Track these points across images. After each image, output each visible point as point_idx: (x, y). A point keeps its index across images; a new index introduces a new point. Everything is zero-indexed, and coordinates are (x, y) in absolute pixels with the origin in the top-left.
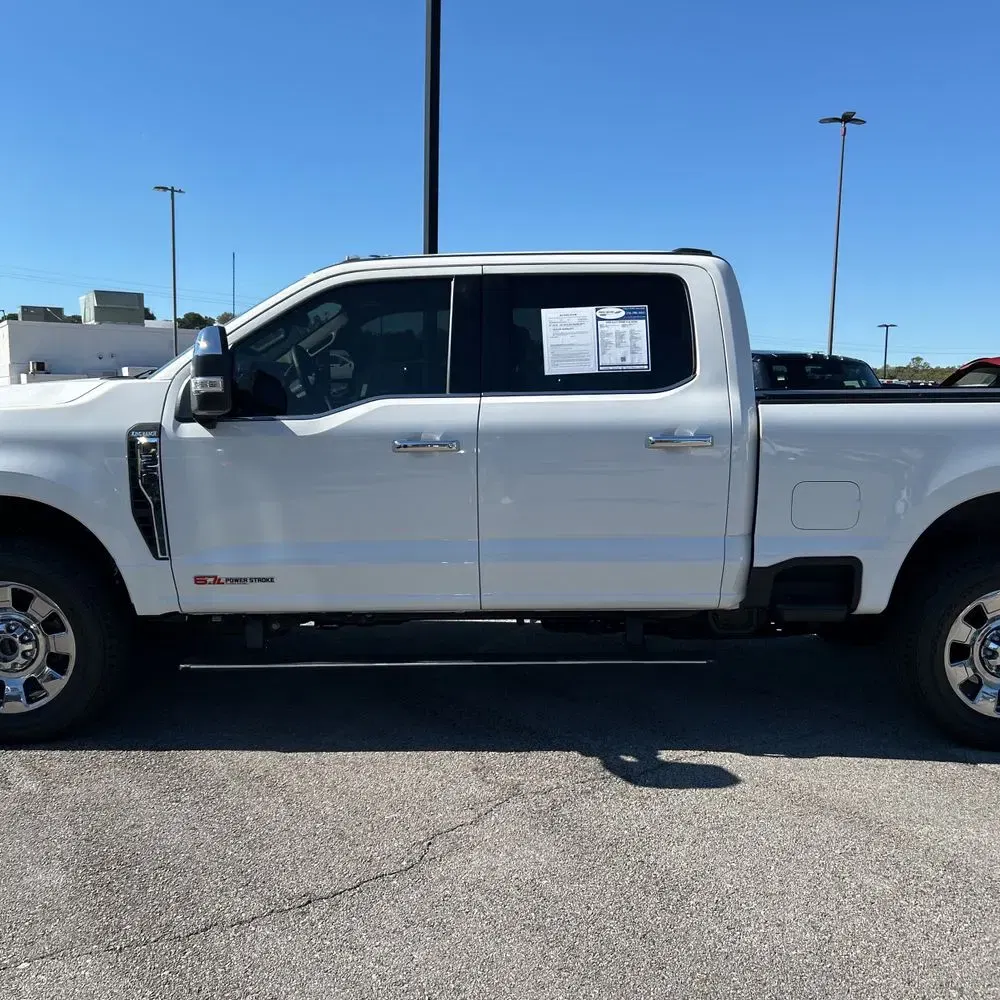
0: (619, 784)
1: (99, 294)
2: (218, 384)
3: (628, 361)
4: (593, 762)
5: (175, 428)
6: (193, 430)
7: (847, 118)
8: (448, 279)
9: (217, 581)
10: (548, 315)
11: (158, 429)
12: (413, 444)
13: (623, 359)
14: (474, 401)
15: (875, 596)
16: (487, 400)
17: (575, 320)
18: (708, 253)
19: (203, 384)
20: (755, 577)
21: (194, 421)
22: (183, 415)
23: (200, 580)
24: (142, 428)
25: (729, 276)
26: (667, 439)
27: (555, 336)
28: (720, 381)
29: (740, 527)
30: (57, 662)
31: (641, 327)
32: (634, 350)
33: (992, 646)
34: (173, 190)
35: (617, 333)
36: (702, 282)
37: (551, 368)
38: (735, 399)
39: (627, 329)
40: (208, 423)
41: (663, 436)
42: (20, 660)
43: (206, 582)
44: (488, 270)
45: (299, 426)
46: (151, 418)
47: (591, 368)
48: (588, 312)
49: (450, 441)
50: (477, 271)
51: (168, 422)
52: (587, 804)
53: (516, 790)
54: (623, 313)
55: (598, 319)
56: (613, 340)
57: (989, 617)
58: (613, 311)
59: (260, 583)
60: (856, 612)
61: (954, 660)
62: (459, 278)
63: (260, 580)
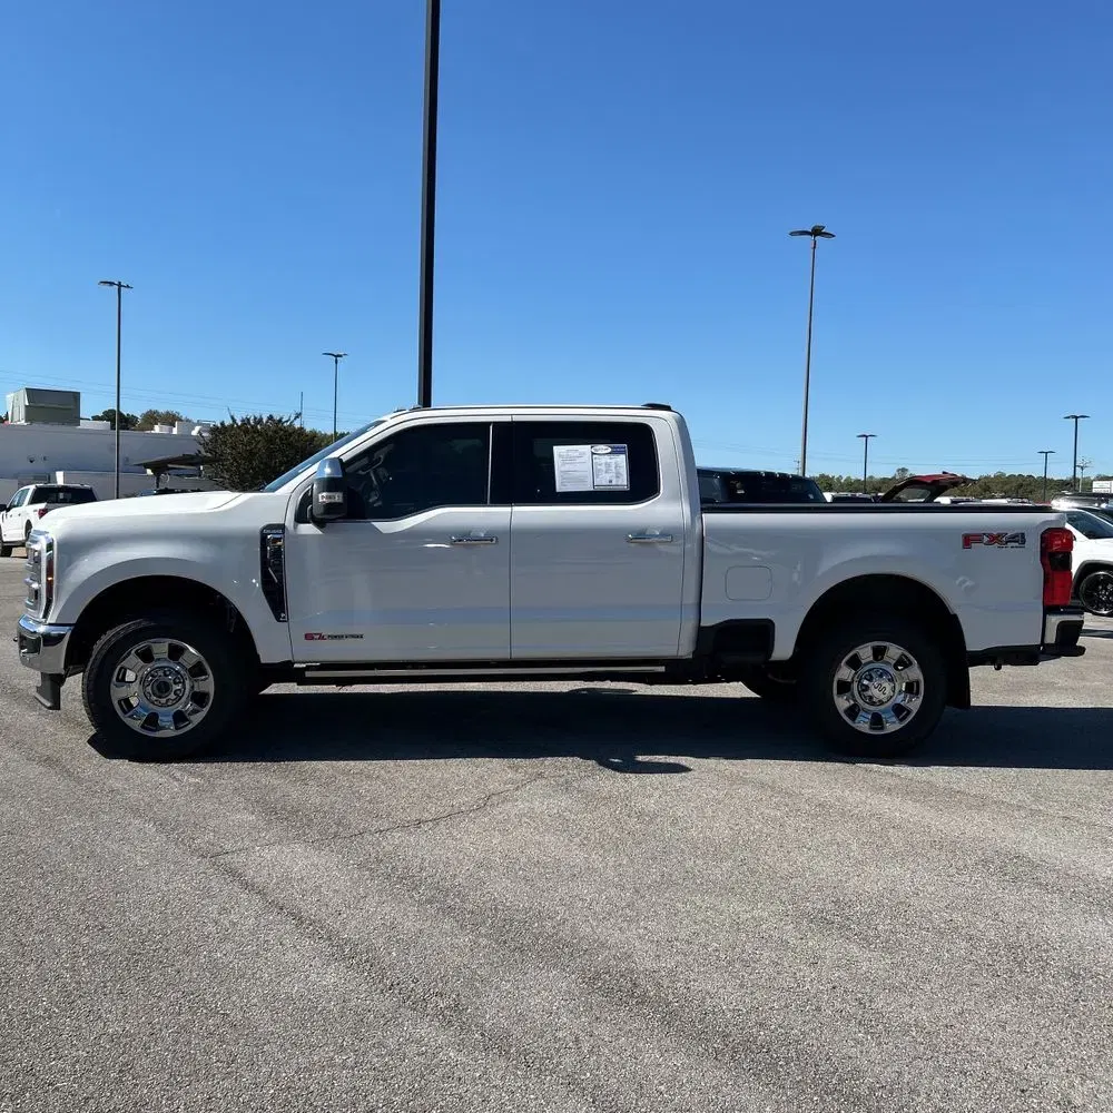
0: (609, 772)
1: (31, 393)
2: (338, 497)
3: (614, 483)
4: (592, 762)
5: (295, 528)
6: (308, 529)
7: (817, 232)
8: (488, 424)
9: (322, 637)
10: (558, 451)
11: (282, 527)
12: (464, 539)
13: (611, 481)
14: (508, 509)
15: (784, 648)
16: (516, 509)
17: (577, 454)
18: (667, 408)
19: (328, 497)
20: (702, 633)
21: (309, 523)
22: (301, 517)
23: (309, 637)
24: (270, 527)
25: (682, 424)
26: (641, 536)
27: (564, 464)
28: (676, 497)
29: (691, 599)
30: (199, 698)
31: (622, 459)
32: (618, 476)
33: (865, 682)
34: (120, 285)
35: (606, 464)
36: (663, 429)
37: (560, 488)
38: (687, 509)
39: (613, 461)
40: (320, 523)
41: (640, 534)
42: (172, 696)
43: (313, 638)
44: (516, 419)
45: (385, 527)
46: (278, 520)
47: (589, 488)
48: (586, 448)
49: (492, 537)
50: (508, 419)
51: (289, 523)
52: (589, 782)
53: (540, 775)
54: (610, 450)
55: (593, 454)
56: (603, 467)
57: (863, 662)
58: (603, 448)
59: (353, 639)
60: (772, 659)
61: (840, 692)
62: (495, 423)
63: (353, 636)
